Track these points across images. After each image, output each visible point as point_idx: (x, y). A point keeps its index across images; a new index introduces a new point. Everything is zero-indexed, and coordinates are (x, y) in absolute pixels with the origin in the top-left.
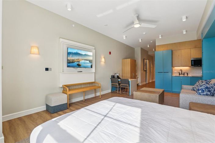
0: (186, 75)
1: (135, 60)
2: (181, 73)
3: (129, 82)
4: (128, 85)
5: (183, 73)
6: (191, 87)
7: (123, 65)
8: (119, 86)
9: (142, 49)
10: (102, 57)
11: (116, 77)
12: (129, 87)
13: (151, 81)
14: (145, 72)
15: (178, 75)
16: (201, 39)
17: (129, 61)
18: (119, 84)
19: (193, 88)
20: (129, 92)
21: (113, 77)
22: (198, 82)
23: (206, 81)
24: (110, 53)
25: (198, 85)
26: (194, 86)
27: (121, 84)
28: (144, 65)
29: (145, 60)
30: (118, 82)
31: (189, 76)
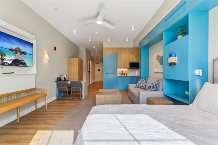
0: (125, 75)
1: (82, 60)
2: (122, 74)
3: (82, 85)
4: (81, 88)
5: (123, 74)
6: (135, 85)
7: (69, 64)
8: (68, 90)
9: (87, 50)
10: (45, 52)
11: (63, 79)
12: (82, 89)
13: (92, 82)
14: (89, 73)
15: (120, 76)
16: (139, 48)
17: (76, 60)
18: (69, 88)
19: (137, 85)
20: (82, 96)
21: (59, 79)
22: (140, 80)
23: (145, 79)
24: (55, 49)
25: (140, 83)
26: (137, 84)
27: (71, 88)
28: (89, 66)
29: (89, 61)
30: (67, 86)
31: (128, 76)
